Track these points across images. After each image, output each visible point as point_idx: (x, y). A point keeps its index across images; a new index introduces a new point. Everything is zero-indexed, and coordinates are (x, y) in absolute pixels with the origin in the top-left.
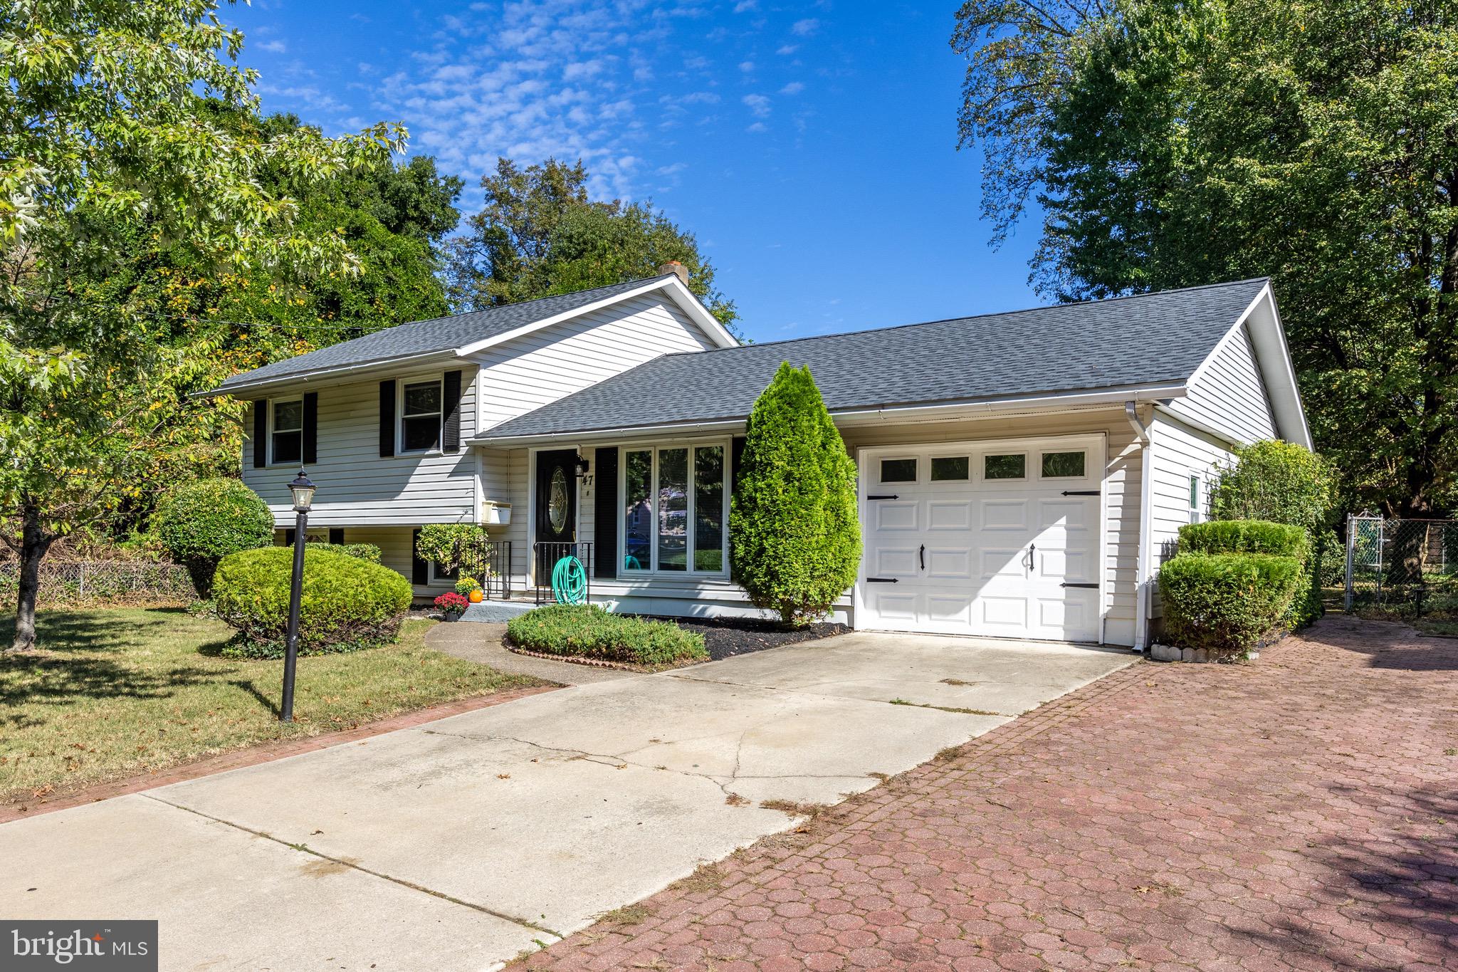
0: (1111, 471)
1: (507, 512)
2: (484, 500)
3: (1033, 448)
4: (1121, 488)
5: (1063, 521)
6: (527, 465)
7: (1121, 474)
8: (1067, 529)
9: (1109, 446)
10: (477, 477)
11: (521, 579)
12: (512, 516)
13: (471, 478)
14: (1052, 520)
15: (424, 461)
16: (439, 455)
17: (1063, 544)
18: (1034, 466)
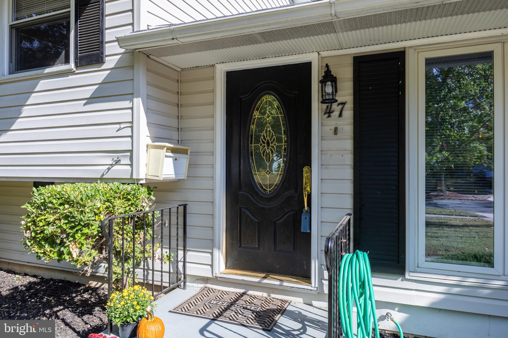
1: (184, 160)
2: (149, 141)
6: (213, 91)
10: (138, 102)
11: (205, 257)
12: (191, 165)
13: (127, 104)
15: (43, 84)
16: (69, 73)
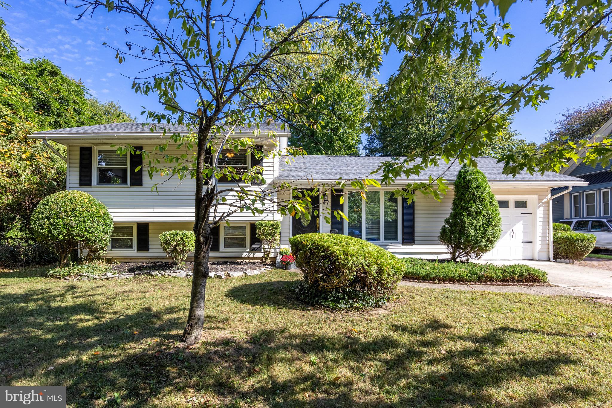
0: (539, 207)
3: (512, 199)
4: (542, 212)
5: (522, 222)
7: (542, 208)
8: (523, 225)
9: (539, 199)
14: (518, 221)
17: (522, 230)
18: (512, 204)
